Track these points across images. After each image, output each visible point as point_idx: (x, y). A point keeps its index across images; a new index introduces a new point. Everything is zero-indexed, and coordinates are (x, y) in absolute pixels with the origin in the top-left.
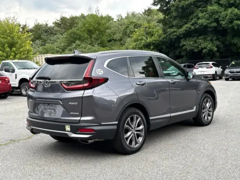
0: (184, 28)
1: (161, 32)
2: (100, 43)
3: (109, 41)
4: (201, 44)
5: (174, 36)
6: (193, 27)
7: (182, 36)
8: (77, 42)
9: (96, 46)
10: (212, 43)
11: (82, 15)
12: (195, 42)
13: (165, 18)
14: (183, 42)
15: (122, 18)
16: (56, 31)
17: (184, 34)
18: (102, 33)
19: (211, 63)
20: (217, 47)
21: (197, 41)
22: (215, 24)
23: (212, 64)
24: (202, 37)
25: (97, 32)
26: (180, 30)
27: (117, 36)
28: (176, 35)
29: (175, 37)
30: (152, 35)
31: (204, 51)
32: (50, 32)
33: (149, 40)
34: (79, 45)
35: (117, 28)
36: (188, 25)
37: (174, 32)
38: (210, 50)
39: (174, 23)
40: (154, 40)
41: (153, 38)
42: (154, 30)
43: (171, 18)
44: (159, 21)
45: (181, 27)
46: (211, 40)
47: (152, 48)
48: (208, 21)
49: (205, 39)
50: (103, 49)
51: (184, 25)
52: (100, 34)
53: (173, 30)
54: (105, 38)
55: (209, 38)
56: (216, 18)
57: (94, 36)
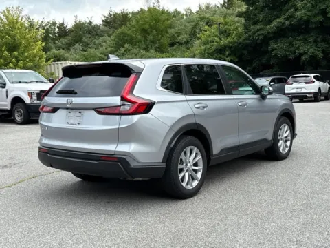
0: (275, 23)
1: (241, 30)
2: (158, 48)
3: (172, 45)
4: (299, 47)
5: (259, 35)
6: (287, 23)
7: (271, 36)
8: (127, 46)
9: (152, 51)
10: (316, 46)
11: (141, 9)
12: (291, 44)
13: (248, 9)
14: (273, 45)
15: (191, 13)
16: (102, 31)
17: (274, 33)
18: (161, 33)
19: (312, 75)
20: (323, 51)
21: (294, 43)
22: (320, 18)
23: (314, 77)
24: (301, 37)
25: (155, 32)
26: (268, 27)
27: (183, 38)
28: (263, 34)
29: (261, 37)
30: (229, 35)
31: (304, 58)
32: (95, 33)
33: (224, 42)
34: (129, 50)
35: (183, 27)
36: (281, 20)
37: (260, 30)
38: (313, 57)
39: (261, 16)
40: (231, 43)
41: (230, 39)
42: (232, 27)
43: (256, 9)
44: (240, 15)
45: (270, 22)
46: (315, 42)
47: (227, 53)
48: (310, 14)
49: (305, 40)
50: (162, 55)
51: (275, 19)
52: (158, 35)
53: (258, 27)
54: (166, 41)
55: (311, 39)
56: (323, 9)
57: (150, 37)
